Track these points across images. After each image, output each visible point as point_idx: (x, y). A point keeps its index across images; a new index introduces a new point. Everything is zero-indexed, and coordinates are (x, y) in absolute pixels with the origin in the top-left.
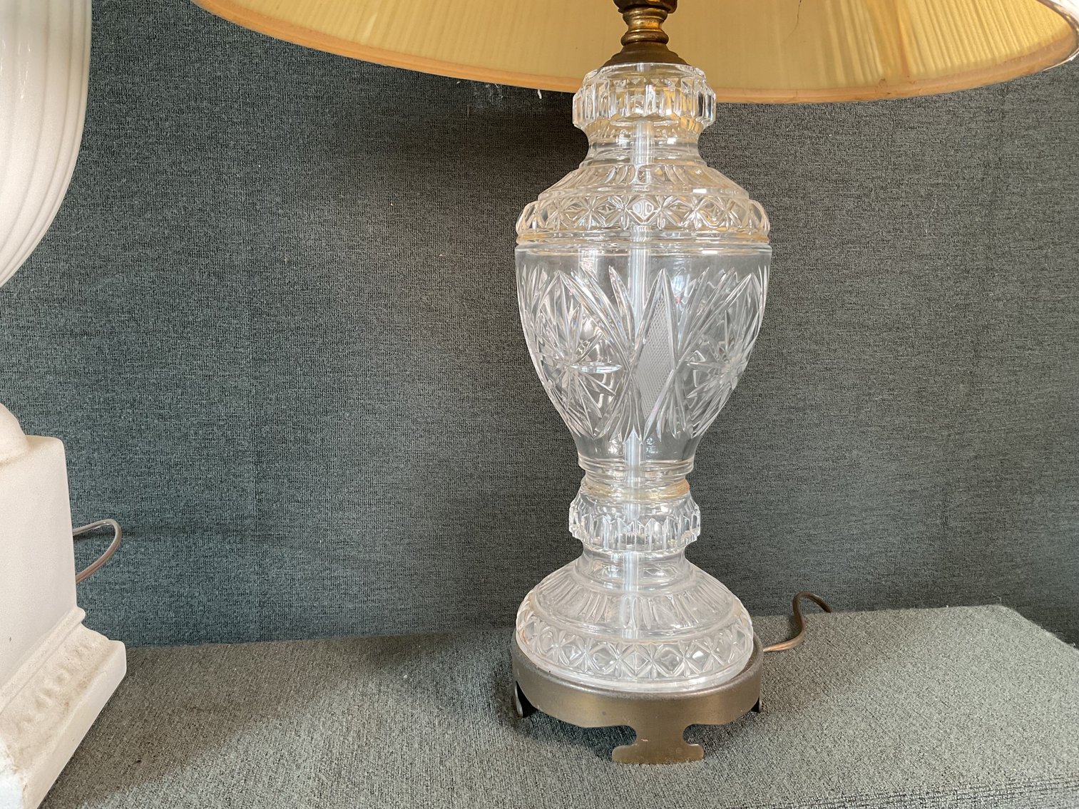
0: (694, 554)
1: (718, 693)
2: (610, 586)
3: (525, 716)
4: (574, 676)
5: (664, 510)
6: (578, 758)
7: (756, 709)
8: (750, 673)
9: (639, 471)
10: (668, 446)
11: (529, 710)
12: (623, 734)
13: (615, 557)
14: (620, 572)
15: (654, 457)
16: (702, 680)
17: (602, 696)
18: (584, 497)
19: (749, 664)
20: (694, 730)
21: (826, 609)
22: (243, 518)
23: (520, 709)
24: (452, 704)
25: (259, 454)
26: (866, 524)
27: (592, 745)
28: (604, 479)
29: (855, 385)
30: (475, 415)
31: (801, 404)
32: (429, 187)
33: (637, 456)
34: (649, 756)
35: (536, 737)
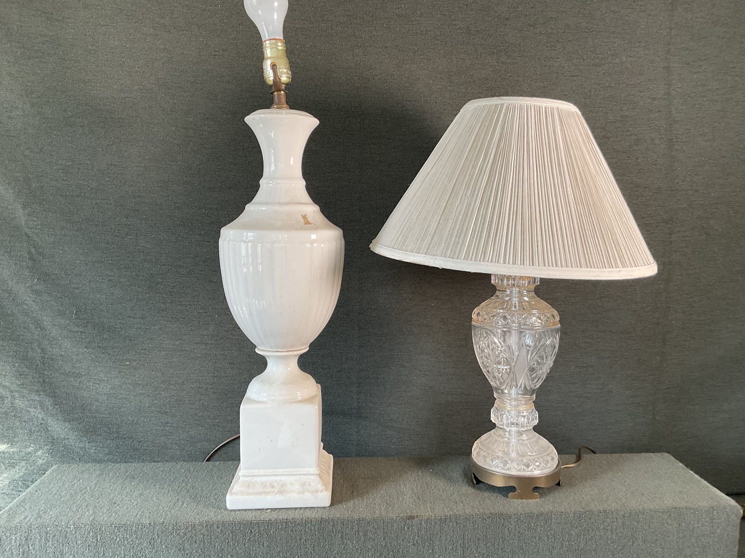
0: (536, 429)
1: (544, 476)
2: (506, 439)
3: (477, 484)
4: (494, 469)
5: (525, 414)
6: (497, 497)
7: (558, 484)
8: (556, 471)
9: (516, 400)
10: (526, 391)
11: (479, 482)
12: (512, 489)
13: (508, 429)
14: (509, 435)
15: (521, 394)
16: (539, 472)
17: (504, 476)
18: (496, 408)
19: (556, 468)
20: (536, 489)
21: (594, 453)
22: (351, 409)
23: (475, 482)
24: (450, 480)
25: (359, 383)
26: (617, 417)
27: (501, 493)
28: (503, 402)
29: (609, 357)
30: (445, 368)
31: (585, 365)
33: (515, 395)
34: (521, 497)
35: (481, 490)
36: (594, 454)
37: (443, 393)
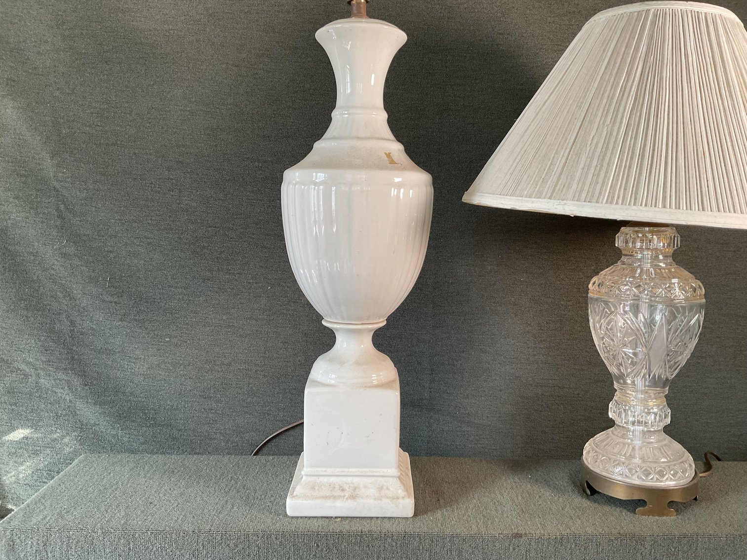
0: (667, 430)
1: (679, 489)
2: (629, 441)
3: (591, 495)
4: (613, 477)
5: (655, 410)
6: (621, 512)
7: (696, 499)
8: (695, 481)
9: (642, 392)
10: (656, 382)
11: (594, 492)
12: (641, 503)
13: (632, 428)
14: (633, 435)
15: (648, 386)
16: (674, 483)
17: (627, 486)
18: (616, 401)
19: (694, 478)
20: (671, 504)
21: (719, 459)
22: (422, 399)
23: (588, 492)
24: (556, 489)
25: (432, 370)
26: (738, 418)
27: (625, 508)
28: (625, 394)
29: (733, 346)
30: (535, 355)
31: (704, 355)
32: (518, 248)
33: (642, 385)
34: (652, 513)
35: (598, 503)
36: (718, 462)
37: (531, 385)
